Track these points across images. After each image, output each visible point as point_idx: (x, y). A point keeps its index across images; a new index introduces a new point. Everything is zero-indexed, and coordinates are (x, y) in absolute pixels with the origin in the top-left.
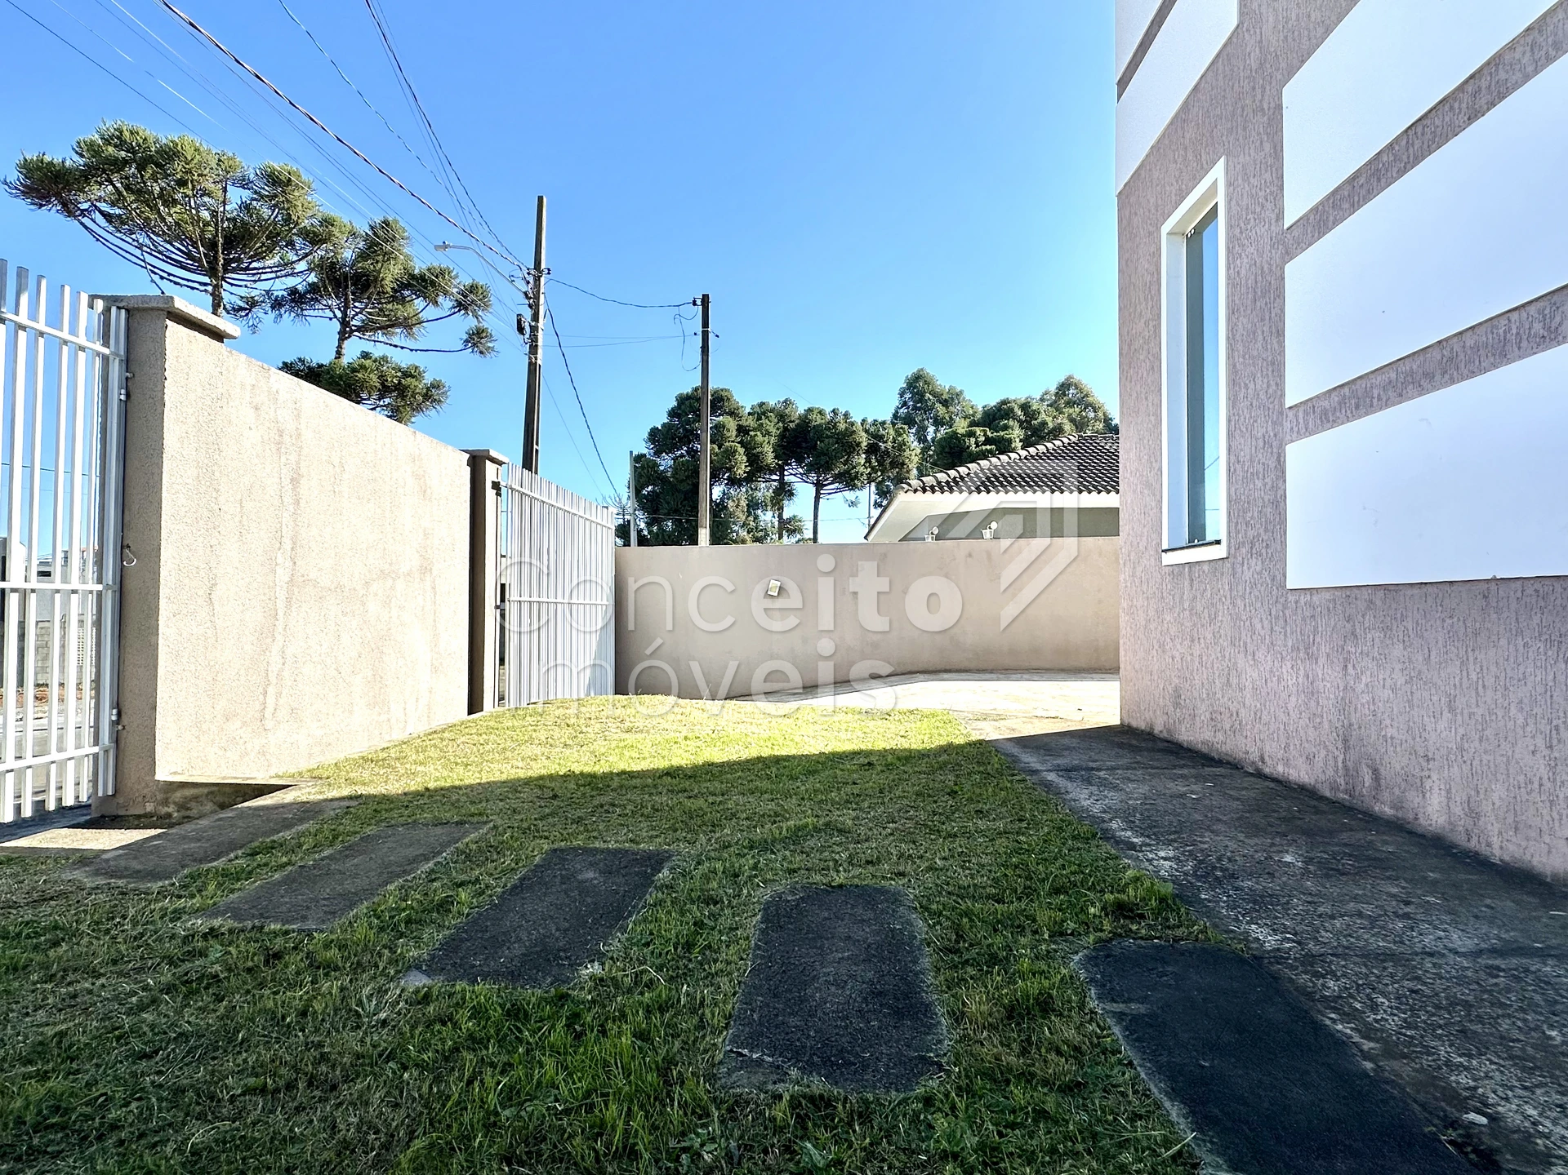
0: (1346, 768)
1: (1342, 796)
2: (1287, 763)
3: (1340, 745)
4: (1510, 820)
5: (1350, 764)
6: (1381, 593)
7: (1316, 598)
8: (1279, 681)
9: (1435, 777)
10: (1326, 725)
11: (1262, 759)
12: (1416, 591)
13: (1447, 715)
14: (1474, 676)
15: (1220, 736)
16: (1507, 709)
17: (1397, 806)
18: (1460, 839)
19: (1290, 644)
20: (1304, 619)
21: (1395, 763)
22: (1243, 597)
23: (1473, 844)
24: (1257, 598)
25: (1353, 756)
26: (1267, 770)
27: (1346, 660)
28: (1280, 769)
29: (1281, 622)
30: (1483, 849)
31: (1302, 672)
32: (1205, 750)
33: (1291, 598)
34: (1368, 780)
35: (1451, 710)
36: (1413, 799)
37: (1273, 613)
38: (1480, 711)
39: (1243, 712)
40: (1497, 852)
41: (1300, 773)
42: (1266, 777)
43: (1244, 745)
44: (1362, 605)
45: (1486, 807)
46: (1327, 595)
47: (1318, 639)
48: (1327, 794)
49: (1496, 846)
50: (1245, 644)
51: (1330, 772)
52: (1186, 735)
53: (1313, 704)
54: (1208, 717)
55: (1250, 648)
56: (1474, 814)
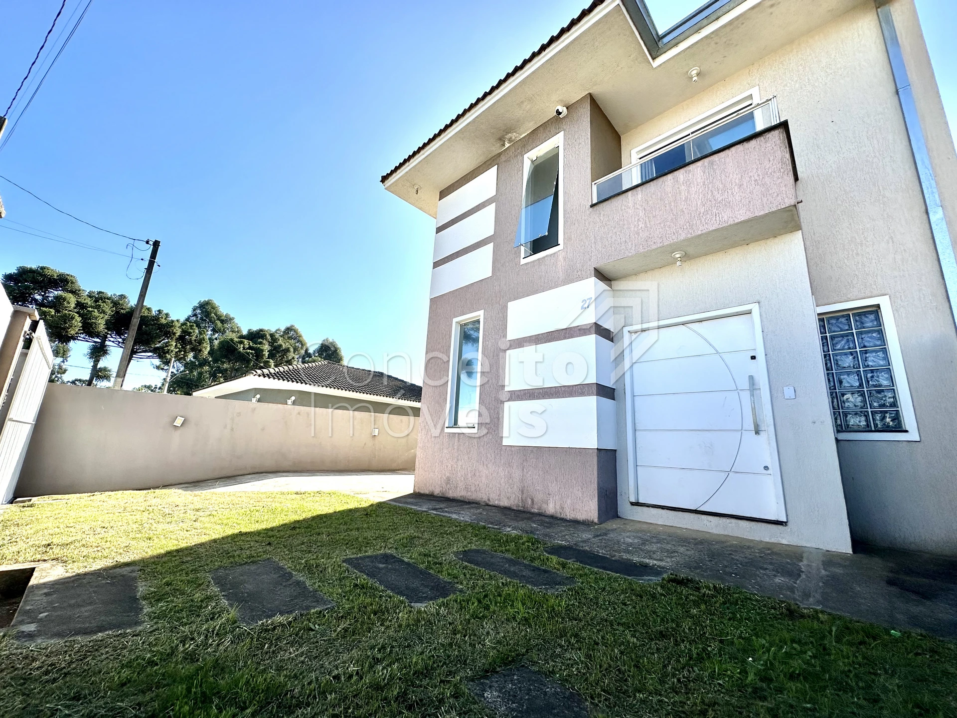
0: (522, 500)
1: (520, 508)
2: (499, 500)
3: (520, 493)
4: (572, 508)
5: (524, 499)
6: (536, 449)
7: (513, 449)
8: (497, 474)
9: (551, 499)
10: (515, 487)
11: (489, 500)
12: (547, 449)
13: (555, 482)
14: (563, 472)
15: (469, 494)
16: (571, 480)
17: (539, 509)
18: (558, 515)
19: (502, 462)
20: (508, 455)
21: (538, 497)
22: (483, 446)
23: (562, 516)
24: (489, 447)
25: (524, 496)
26: (491, 503)
27: (523, 467)
28: (496, 502)
29: (499, 455)
30: (565, 517)
31: (507, 471)
32: (462, 499)
33: (503, 448)
34: (530, 502)
35: (556, 481)
36: (544, 506)
37: (496, 452)
38: (564, 481)
39: (480, 485)
40: (568, 517)
41: (505, 503)
42: (490, 506)
43: (482, 495)
44: (529, 452)
45: (566, 506)
46: (518, 448)
47: (513, 461)
48: (515, 508)
49: (568, 515)
50: (483, 462)
51: (516, 502)
52: (451, 494)
53: (511, 481)
54: (464, 487)
55: (486, 463)
56: (562, 508)
